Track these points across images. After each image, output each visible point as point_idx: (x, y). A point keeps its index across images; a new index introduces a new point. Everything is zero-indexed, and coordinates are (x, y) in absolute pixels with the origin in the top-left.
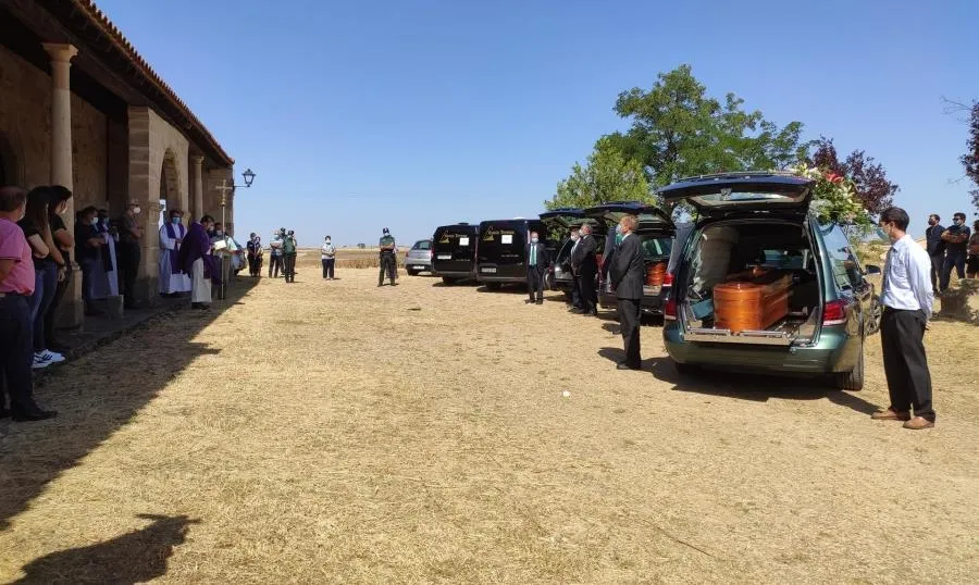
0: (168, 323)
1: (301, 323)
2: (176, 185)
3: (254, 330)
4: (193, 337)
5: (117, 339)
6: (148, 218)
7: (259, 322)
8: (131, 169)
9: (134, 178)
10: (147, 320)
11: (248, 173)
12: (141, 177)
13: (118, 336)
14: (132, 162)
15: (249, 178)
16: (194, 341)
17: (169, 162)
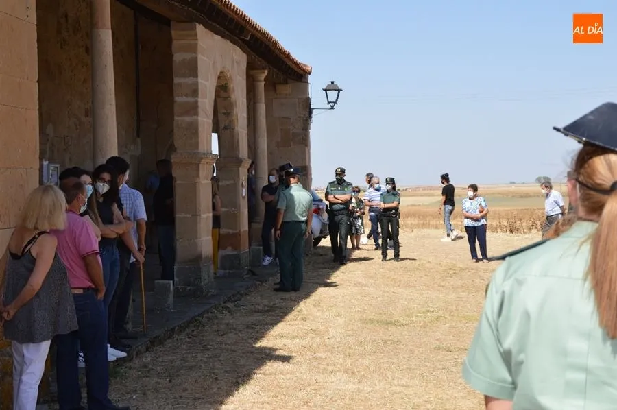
0: (227, 318)
1: (396, 323)
2: (231, 121)
3: (332, 332)
4: (257, 339)
5: (169, 338)
6: (198, 176)
7: (341, 321)
8: (176, 109)
9: (180, 120)
10: (201, 315)
11: (332, 87)
12: (187, 119)
13: (171, 333)
14: (177, 99)
15: (332, 95)
16: (258, 345)
17: (223, 89)
